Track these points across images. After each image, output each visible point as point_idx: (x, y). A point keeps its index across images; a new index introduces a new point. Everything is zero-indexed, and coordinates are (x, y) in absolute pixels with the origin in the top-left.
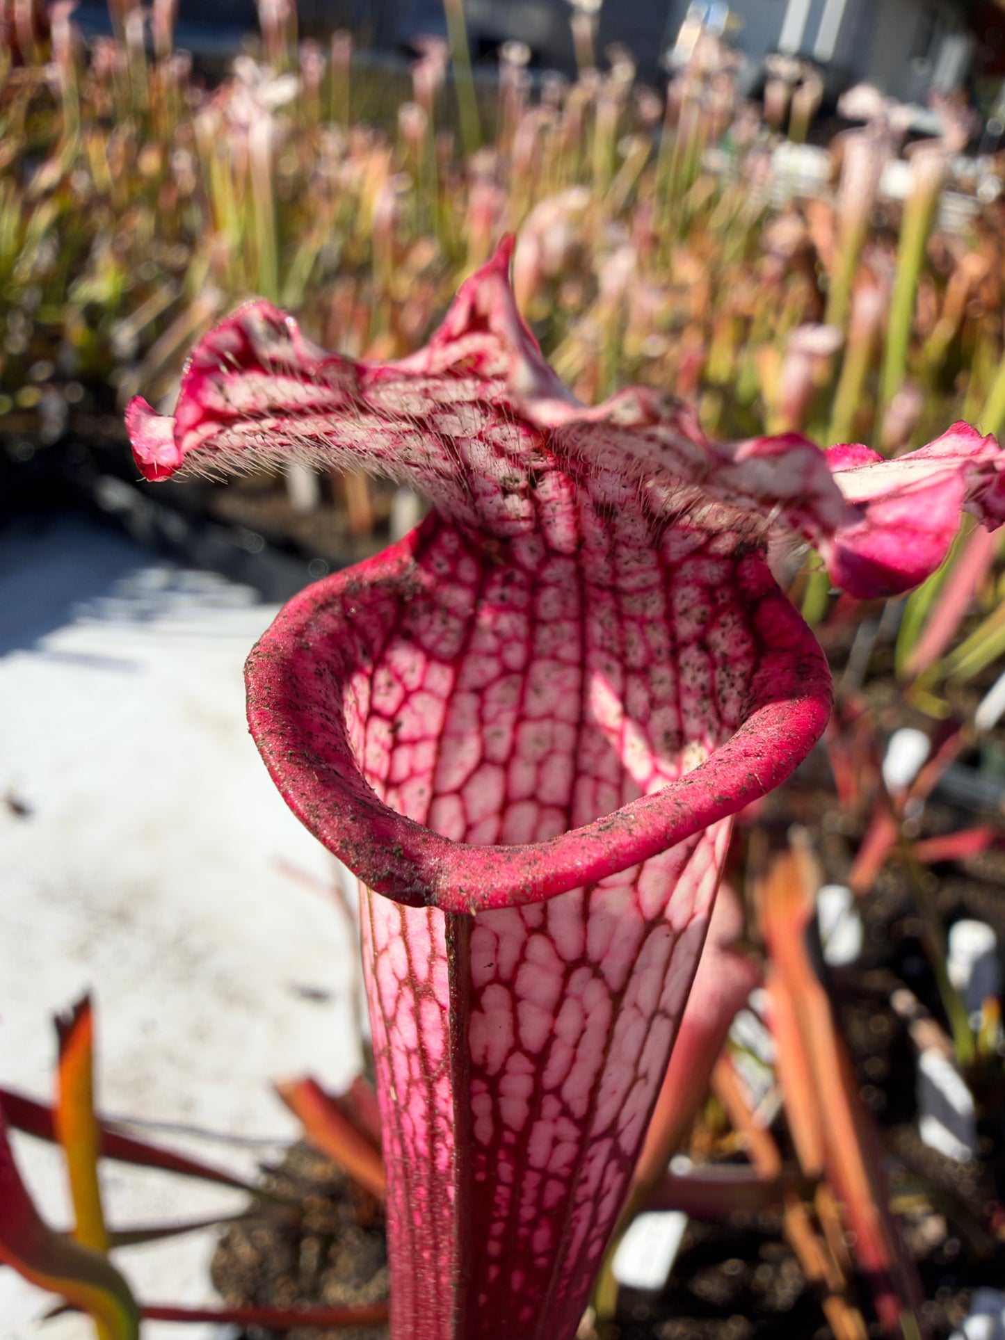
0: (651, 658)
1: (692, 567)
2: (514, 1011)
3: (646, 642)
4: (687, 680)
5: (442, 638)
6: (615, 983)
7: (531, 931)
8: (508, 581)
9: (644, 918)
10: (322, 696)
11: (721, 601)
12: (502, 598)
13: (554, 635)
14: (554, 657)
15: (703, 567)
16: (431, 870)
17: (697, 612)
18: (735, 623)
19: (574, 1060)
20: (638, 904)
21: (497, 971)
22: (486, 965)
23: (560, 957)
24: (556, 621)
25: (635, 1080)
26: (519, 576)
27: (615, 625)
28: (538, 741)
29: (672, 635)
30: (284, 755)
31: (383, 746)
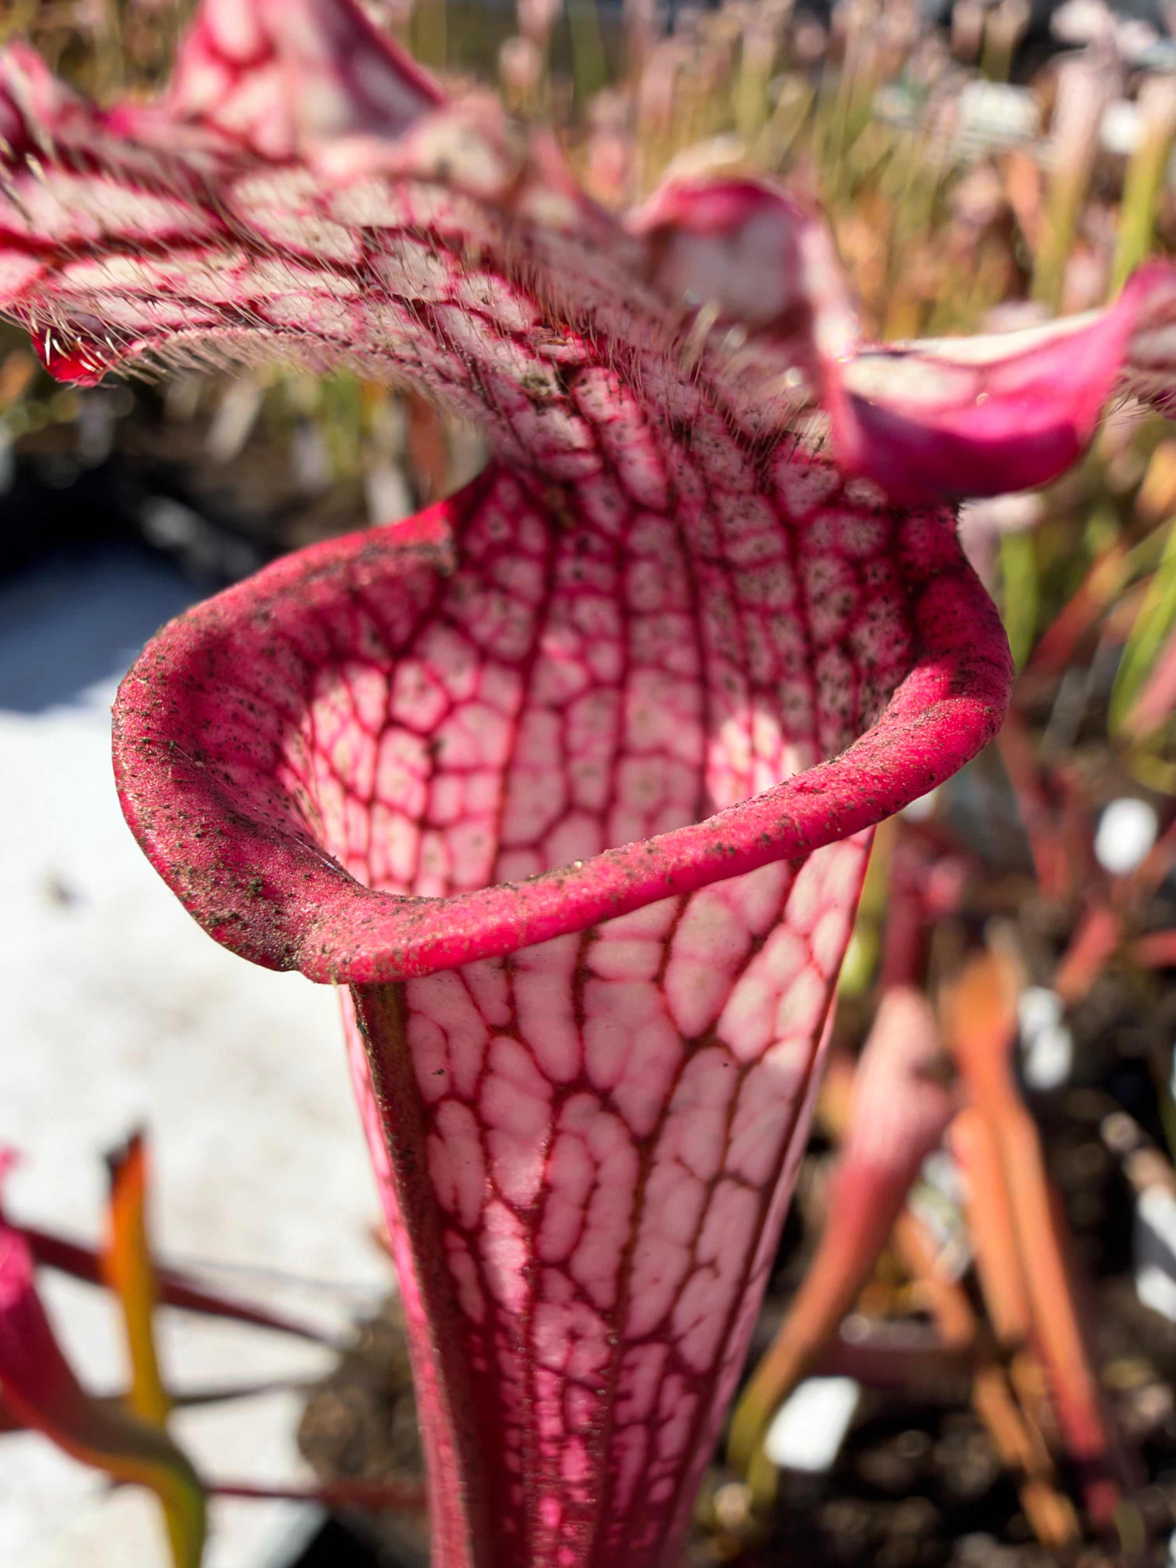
0: (780, 671)
1: (827, 527)
2: (483, 1141)
3: (771, 643)
4: (825, 703)
5: (501, 629)
6: (642, 1123)
7: (494, 1030)
8: (582, 550)
9: (681, 1035)
10: (261, 681)
11: (872, 581)
12: (578, 575)
13: (656, 634)
14: (660, 665)
15: (843, 527)
16: (301, 918)
17: (836, 598)
18: (889, 615)
19: (584, 1226)
20: (668, 1013)
21: (452, 1083)
22: (434, 1071)
23: (544, 1074)
24: (656, 613)
25: (692, 1269)
26: (596, 543)
27: (731, 621)
28: (646, 786)
29: (807, 634)
30: (134, 743)
31: (412, 771)
